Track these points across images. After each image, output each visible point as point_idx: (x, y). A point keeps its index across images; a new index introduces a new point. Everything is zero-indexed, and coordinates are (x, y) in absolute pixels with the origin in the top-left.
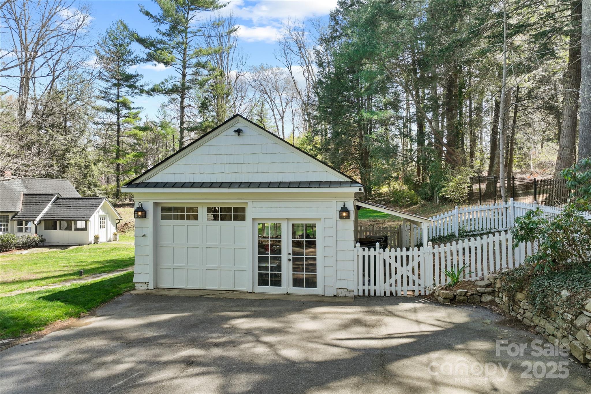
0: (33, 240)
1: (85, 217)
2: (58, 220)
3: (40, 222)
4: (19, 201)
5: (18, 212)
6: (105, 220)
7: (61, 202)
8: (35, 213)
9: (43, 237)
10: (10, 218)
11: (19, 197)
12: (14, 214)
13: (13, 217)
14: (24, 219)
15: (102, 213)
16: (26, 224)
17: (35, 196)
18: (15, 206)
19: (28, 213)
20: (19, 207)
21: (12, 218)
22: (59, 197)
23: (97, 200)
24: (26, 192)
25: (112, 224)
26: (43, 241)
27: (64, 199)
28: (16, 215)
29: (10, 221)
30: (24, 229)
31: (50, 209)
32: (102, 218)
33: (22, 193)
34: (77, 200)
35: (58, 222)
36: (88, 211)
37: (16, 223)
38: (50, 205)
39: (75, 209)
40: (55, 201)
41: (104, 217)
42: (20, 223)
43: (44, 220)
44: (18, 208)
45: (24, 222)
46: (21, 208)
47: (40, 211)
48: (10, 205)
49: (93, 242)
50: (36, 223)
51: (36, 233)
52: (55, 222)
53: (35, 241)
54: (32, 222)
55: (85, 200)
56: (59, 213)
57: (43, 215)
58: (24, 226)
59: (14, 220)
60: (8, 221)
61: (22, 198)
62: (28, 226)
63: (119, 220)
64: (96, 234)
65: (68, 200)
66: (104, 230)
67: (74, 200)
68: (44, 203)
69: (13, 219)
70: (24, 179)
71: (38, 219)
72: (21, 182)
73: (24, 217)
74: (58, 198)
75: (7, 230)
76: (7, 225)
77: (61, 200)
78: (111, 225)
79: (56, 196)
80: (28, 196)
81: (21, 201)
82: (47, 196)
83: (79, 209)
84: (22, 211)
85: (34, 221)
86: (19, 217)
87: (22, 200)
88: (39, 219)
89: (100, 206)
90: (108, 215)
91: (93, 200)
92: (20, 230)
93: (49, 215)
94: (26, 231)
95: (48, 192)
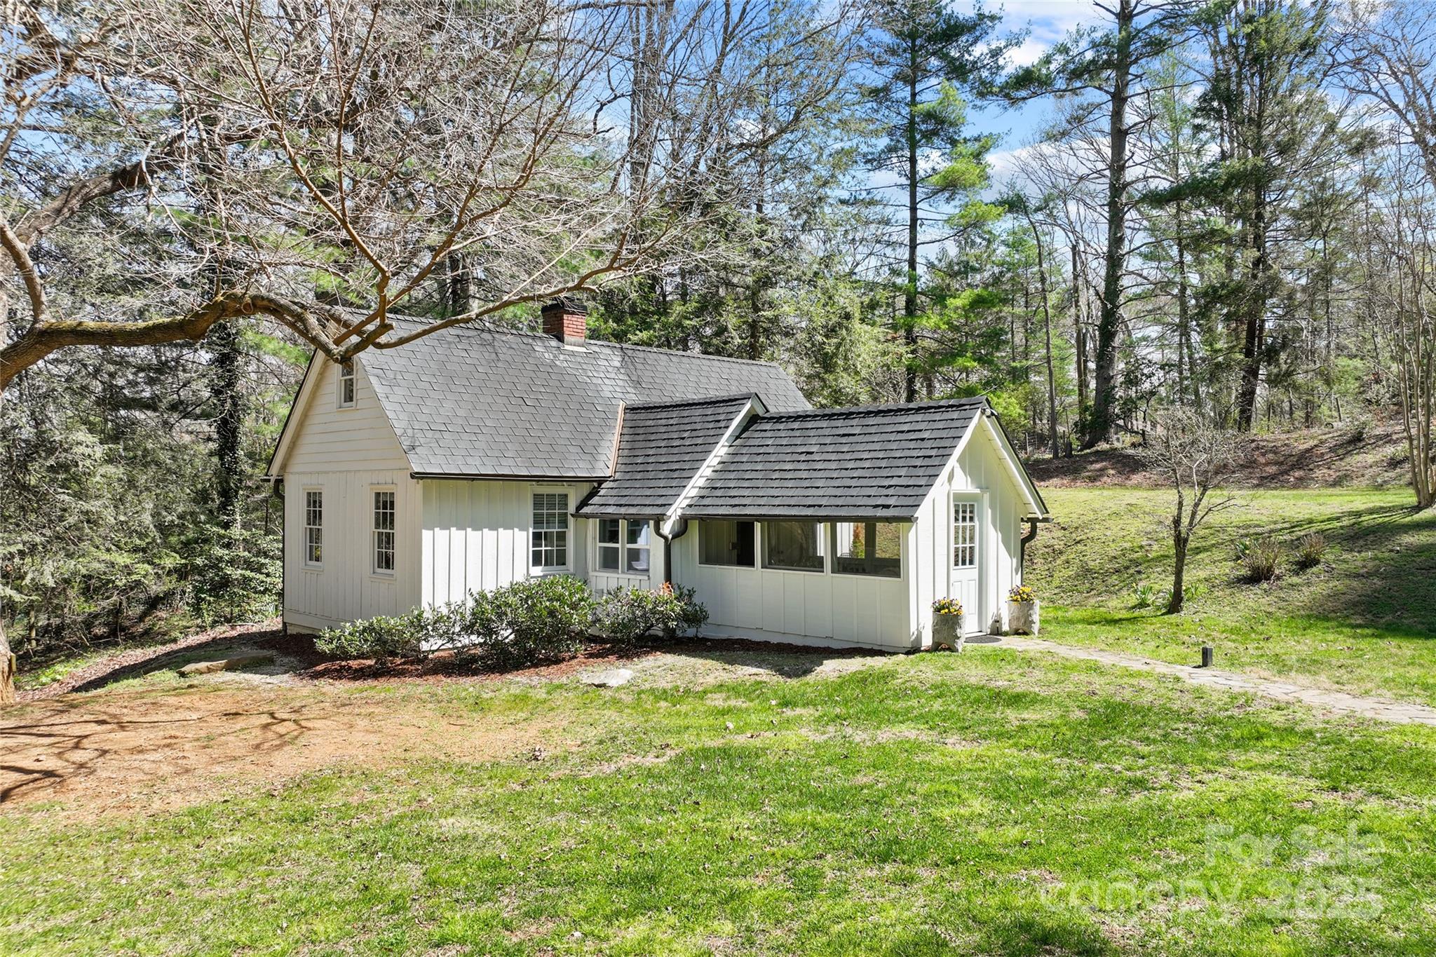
0: (653, 612)
1: (892, 501)
2: (760, 518)
3: (685, 521)
4: (609, 437)
5: (601, 481)
6: (976, 523)
7: (765, 436)
8: (662, 483)
9: (696, 599)
10: (572, 509)
11: (607, 420)
12: (585, 489)
13: (584, 503)
14: (623, 510)
15: (964, 484)
16: (633, 536)
17: (664, 415)
18: (593, 457)
19: (638, 484)
20: (607, 461)
21: (579, 508)
22: (760, 411)
23: (937, 417)
24: (635, 399)
25: (1006, 543)
26: (694, 617)
27: (779, 419)
28: (593, 493)
29: (571, 521)
30: (622, 558)
31: (725, 467)
32: (964, 510)
33: (622, 405)
34: (839, 423)
35: (758, 526)
36: (903, 472)
37: (593, 527)
38: (721, 450)
39: (833, 465)
40: (745, 429)
41: (972, 506)
42: (609, 531)
43: (703, 519)
44: (602, 465)
45: (623, 527)
46: (611, 464)
47: (683, 475)
48: (571, 449)
49: (927, 641)
50: (667, 528)
51: (668, 577)
52: (744, 528)
53: (665, 618)
54: (652, 523)
55: (878, 420)
56: (760, 484)
57: (694, 492)
58: (622, 545)
59: (587, 516)
60: (564, 523)
61: (619, 422)
62: (641, 543)
63: (1033, 521)
64: (941, 596)
65: (796, 425)
66: (970, 573)
67: (824, 424)
68: (699, 441)
69: (586, 510)
70: (630, 353)
71: (674, 513)
72: (618, 364)
73: (623, 501)
74: (753, 420)
75: (562, 561)
76: (562, 537)
77: (768, 426)
78: (1001, 545)
79: (748, 406)
80: (643, 416)
81: (616, 437)
82: (709, 411)
83: (851, 465)
84: (618, 476)
85: (659, 520)
86: (605, 503)
87: (618, 430)
88: (679, 512)
89: (957, 452)
90: (987, 497)
91: (919, 417)
92: (610, 560)
93: (719, 493)
94: (630, 567)
95: (713, 394)
